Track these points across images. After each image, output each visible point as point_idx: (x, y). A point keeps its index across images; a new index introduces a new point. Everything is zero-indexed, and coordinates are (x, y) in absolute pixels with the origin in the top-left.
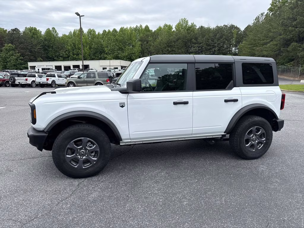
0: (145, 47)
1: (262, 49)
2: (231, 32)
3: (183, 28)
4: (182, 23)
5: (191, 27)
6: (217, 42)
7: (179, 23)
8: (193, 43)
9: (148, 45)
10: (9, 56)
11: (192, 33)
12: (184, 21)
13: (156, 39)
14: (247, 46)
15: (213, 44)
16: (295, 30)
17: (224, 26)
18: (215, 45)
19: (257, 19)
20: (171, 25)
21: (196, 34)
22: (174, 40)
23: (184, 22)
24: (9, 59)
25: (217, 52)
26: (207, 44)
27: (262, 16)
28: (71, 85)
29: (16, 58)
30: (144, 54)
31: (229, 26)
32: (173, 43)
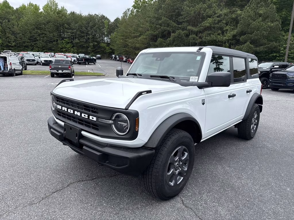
0: (6, 26)
1: (134, 42)
2: (103, 22)
3: (53, 11)
4: (51, 5)
5: (61, 11)
6: (90, 30)
7: (47, 5)
8: (66, 28)
9: (10, 24)
11: (64, 17)
12: (53, 3)
13: (20, 18)
14: (120, 37)
15: (86, 31)
16: (160, 28)
17: (95, 15)
18: (89, 32)
19: (125, 13)
20: (38, 5)
21: (69, 19)
22: (44, 22)
23: (53, 5)
25: (91, 39)
26: (80, 31)
27: (129, 11)
30: (6, 34)
31: (100, 16)
32: (44, 25)
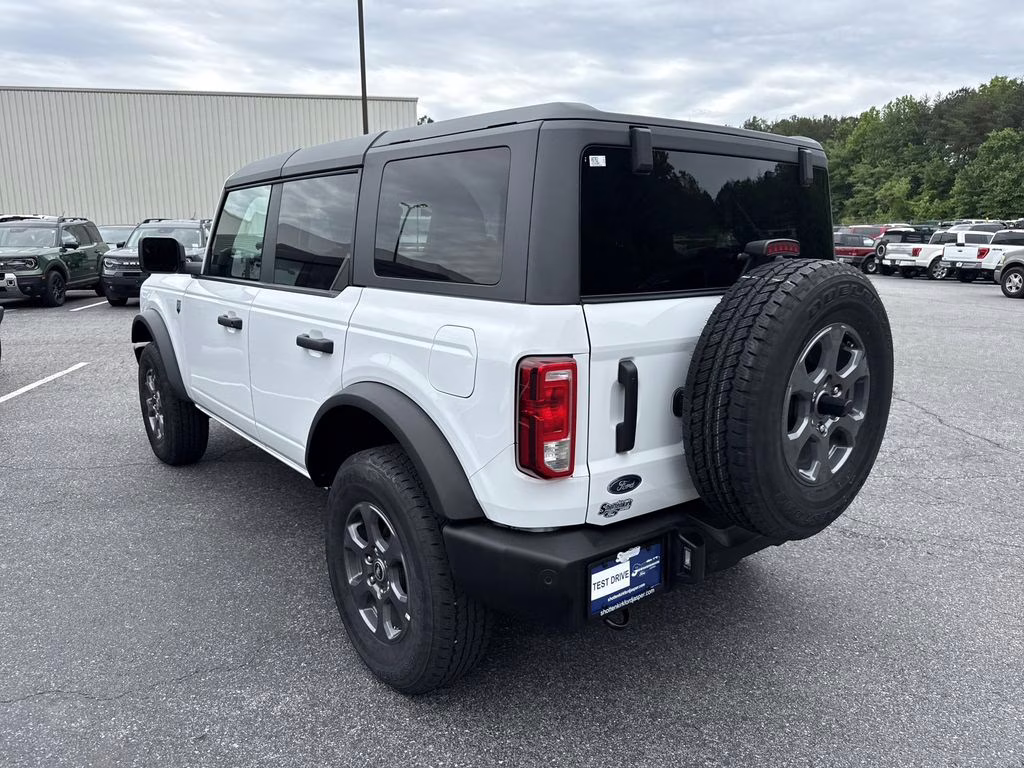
10: (992, 173)
24: (991, 183)
28: (1016, 277)
29: (1015, 176)
